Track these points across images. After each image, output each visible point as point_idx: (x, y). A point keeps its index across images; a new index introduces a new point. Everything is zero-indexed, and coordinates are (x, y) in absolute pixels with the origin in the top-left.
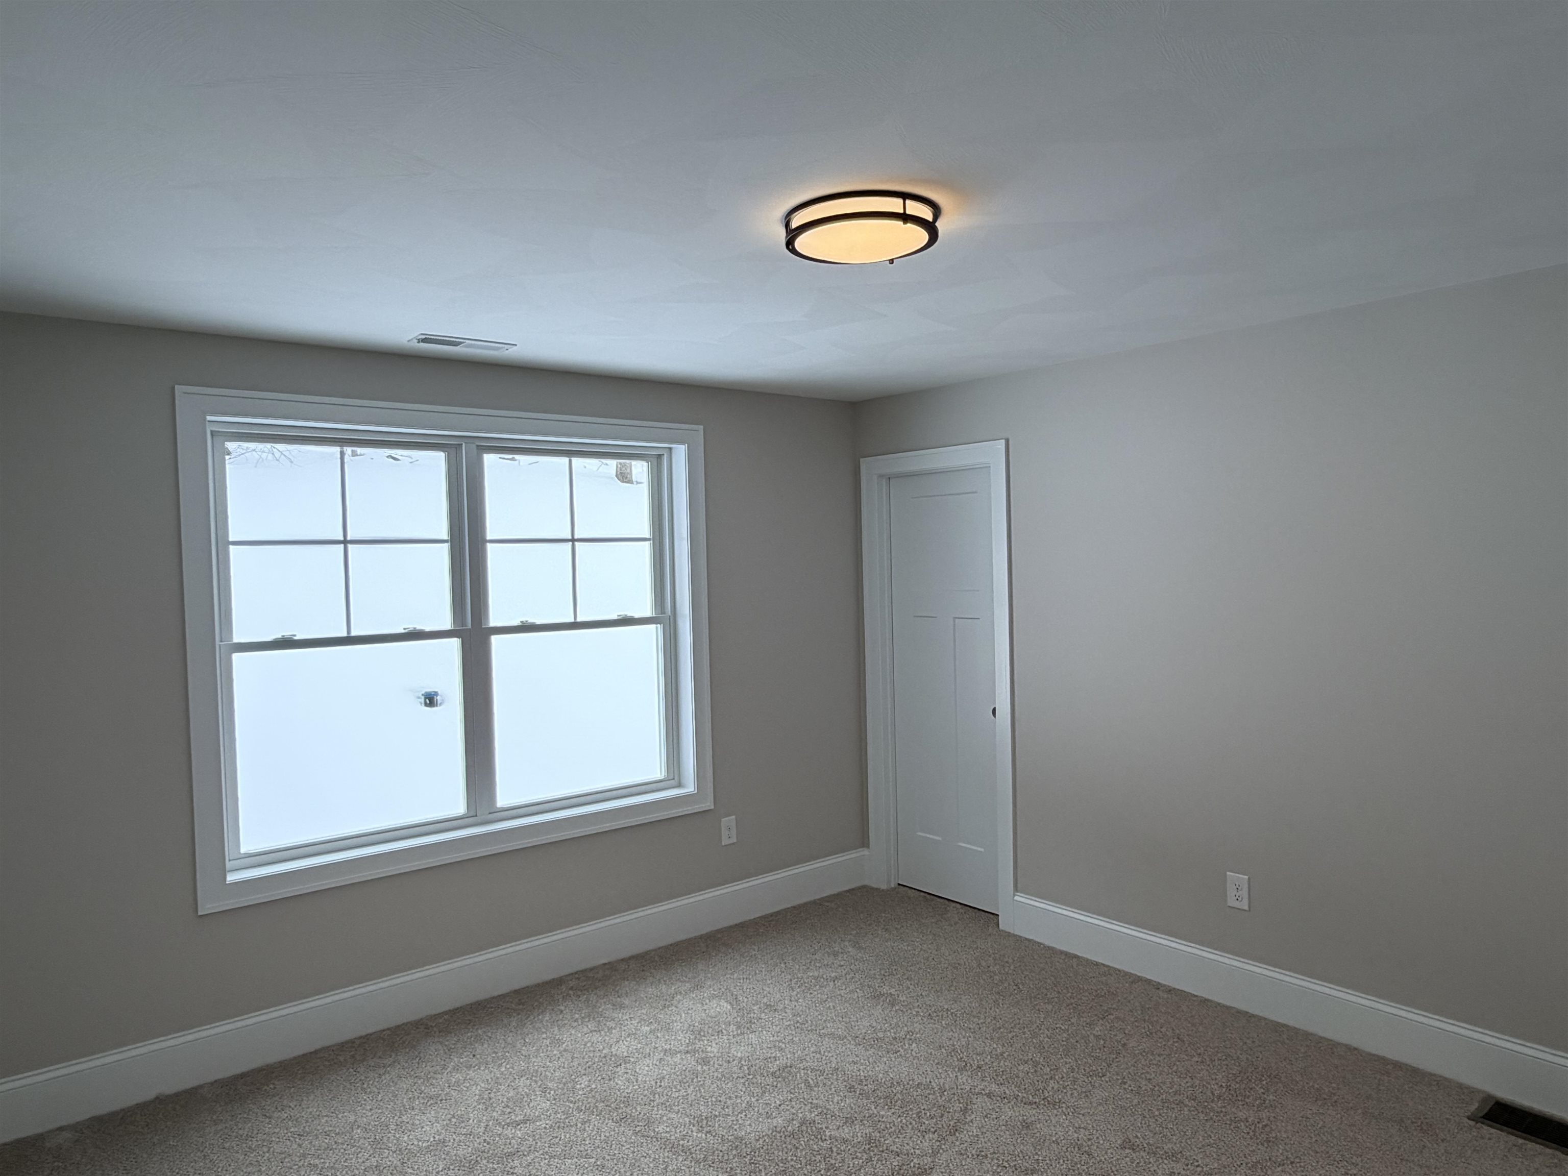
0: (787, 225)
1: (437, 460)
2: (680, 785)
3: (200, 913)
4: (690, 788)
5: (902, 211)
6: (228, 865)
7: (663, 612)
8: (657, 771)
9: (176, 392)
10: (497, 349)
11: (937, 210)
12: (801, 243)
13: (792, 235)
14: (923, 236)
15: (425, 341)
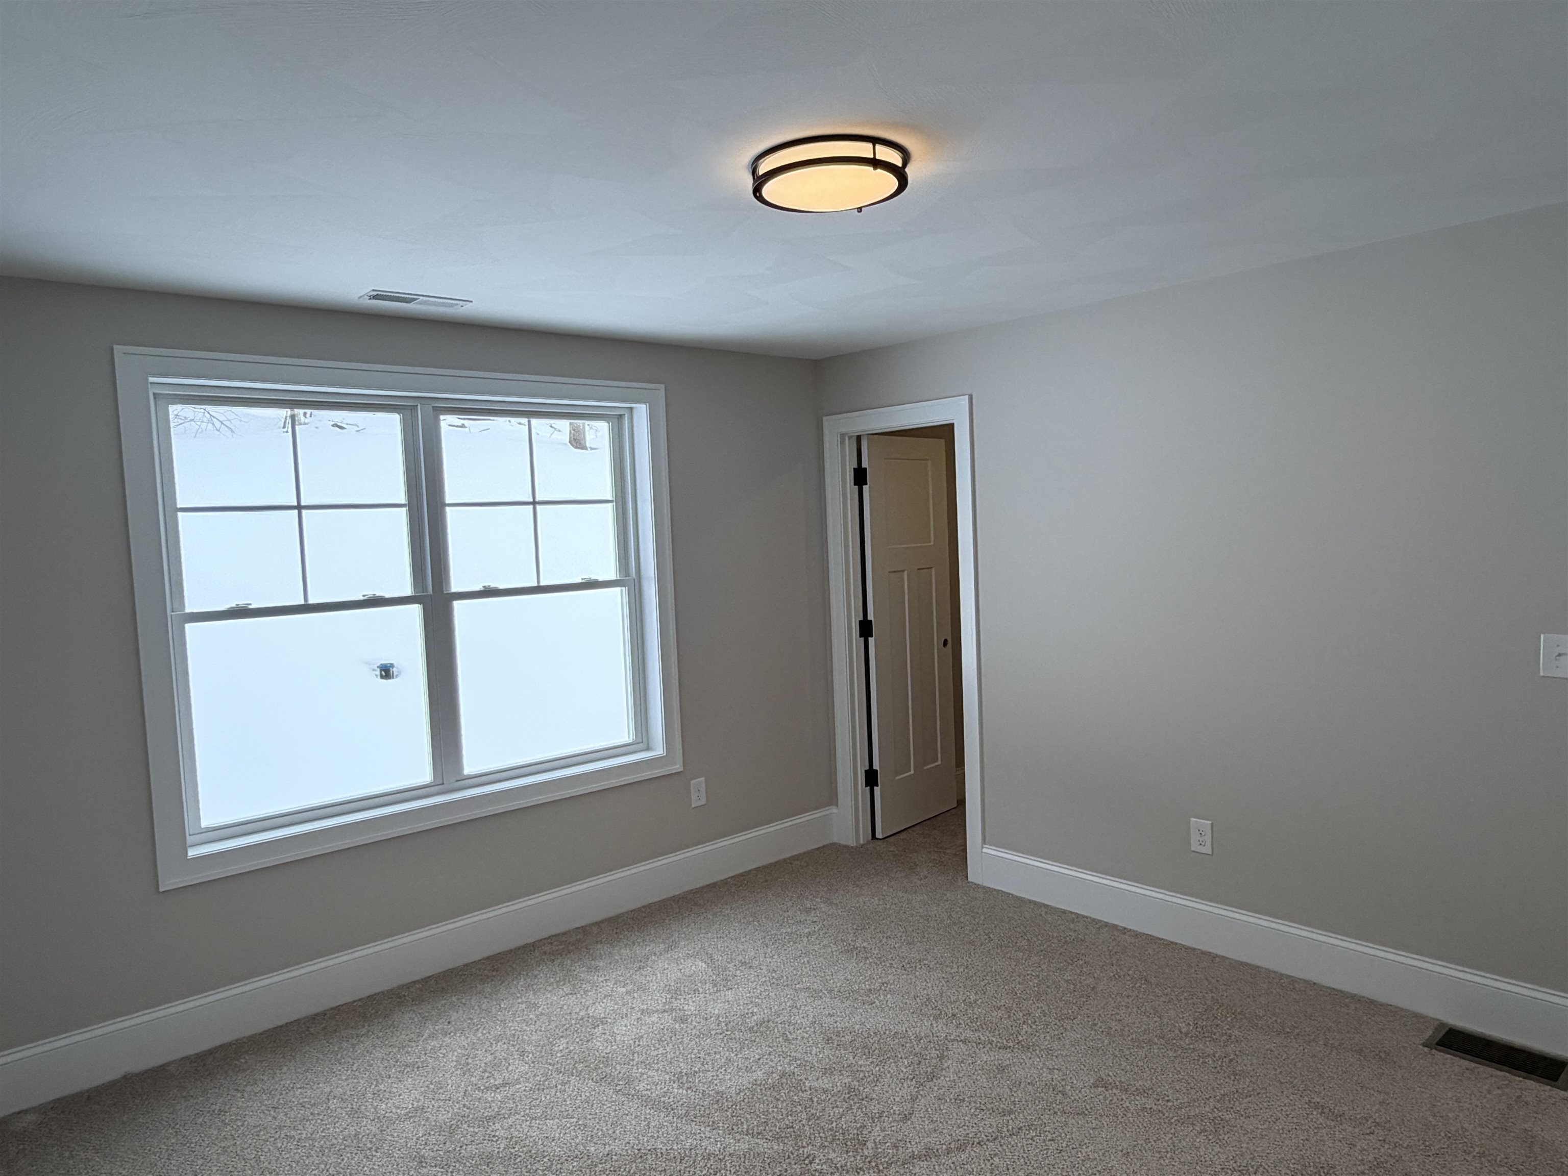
0: (754, 172)
1: (393, 422)
2: (648, 748)
3: (161, 890)
4: (659, 750)
5: (872, 156)
6: (190, 840)
7: (627, 574)
8: (624, 734)
9: (115, 350)
10: (452, 306)
11: (906, 156)
12: (768, 191)
13: (760, 182)
14: (892, 182)
15: (375, 297)
